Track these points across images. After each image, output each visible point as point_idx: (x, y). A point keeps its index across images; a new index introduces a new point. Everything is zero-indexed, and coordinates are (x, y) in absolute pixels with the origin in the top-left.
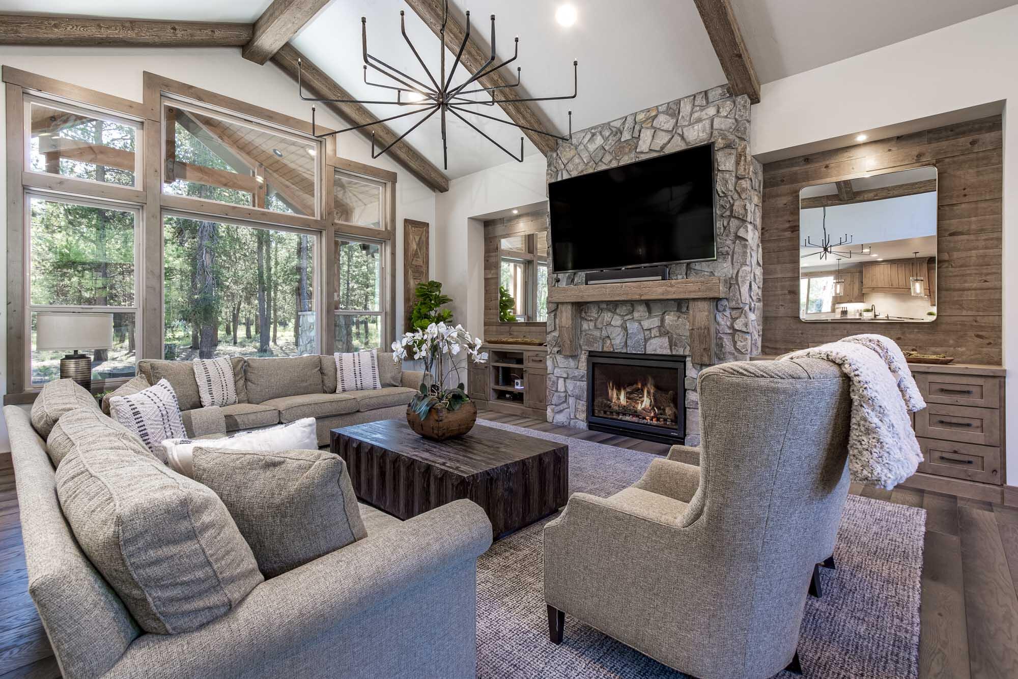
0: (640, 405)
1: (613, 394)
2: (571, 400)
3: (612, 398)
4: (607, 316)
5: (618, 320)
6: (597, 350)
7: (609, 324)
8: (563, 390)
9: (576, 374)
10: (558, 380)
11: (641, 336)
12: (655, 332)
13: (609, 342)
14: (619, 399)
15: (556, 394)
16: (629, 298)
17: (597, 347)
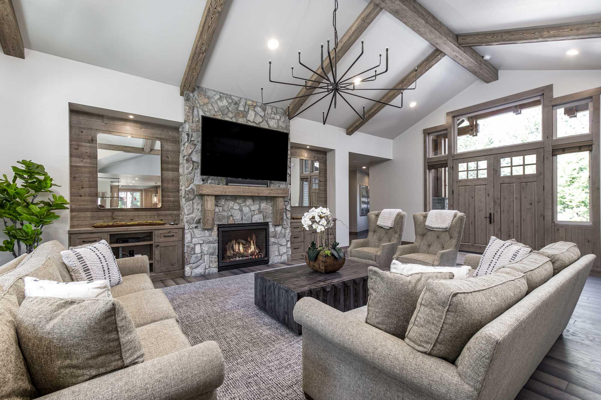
0: (250, 250)
1: (236, 247)
2: (206, 257)
3: (236, 249)
4: (231, 204)
5: (237, 206)
6: (225, 223)
7: (232, 208)
8: (200, 252)
9: (211, 240)
10: (195, 246)
11: (250, 214)
12: (256, 212)
13: (231, 218)
14: (239, 249)
15: (193, 256)
16: (253, 194)
17: (224, 222)
